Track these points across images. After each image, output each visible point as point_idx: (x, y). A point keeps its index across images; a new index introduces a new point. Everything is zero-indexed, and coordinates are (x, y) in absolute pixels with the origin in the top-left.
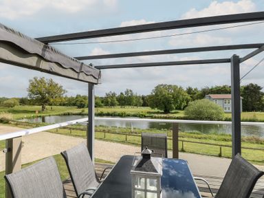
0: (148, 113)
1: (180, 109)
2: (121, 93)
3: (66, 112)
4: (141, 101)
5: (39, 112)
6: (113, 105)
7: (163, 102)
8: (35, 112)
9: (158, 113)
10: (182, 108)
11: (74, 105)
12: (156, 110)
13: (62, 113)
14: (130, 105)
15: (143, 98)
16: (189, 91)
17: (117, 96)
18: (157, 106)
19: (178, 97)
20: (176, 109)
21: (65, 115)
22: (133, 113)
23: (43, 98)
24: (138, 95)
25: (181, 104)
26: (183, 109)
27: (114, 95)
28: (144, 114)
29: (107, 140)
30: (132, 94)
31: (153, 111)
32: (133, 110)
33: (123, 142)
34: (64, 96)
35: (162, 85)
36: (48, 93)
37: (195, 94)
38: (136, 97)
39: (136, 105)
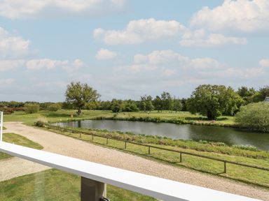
0: (187, 119)
1: (229, 114)
2: (157, 97)
3: (99, 116)
4: (181, 105)
5: (74, 116)
6: (148, 109)
7: (206, 106)
8: (70, 116)
9: (200, 119)
10: (232, 113)
11: (109, 109)
12: (197, 115)
13: (95, 117)
14: (167, 109)
15: (183, 101)
16: (243, 92)
17: (153, 99)
18: (198, 111)
19: (226, 100)
20: (224, 114)
21: (98, 119)
22: (169, 119)
23: (79, 102)
24: (177, 98)
25: (230, 109)
26: (233, 115)
27: (150, 98)
28: (181, 120)
29: (127, 152)
30: (169, 97)
31: (193, 116)
32: (171, 115)
33: (144, 156)
34: (98, 100)
35: (204, 86)
36: (84, 97)
37: (250, 95)
38: (175, 101)
39: (175, 110)
